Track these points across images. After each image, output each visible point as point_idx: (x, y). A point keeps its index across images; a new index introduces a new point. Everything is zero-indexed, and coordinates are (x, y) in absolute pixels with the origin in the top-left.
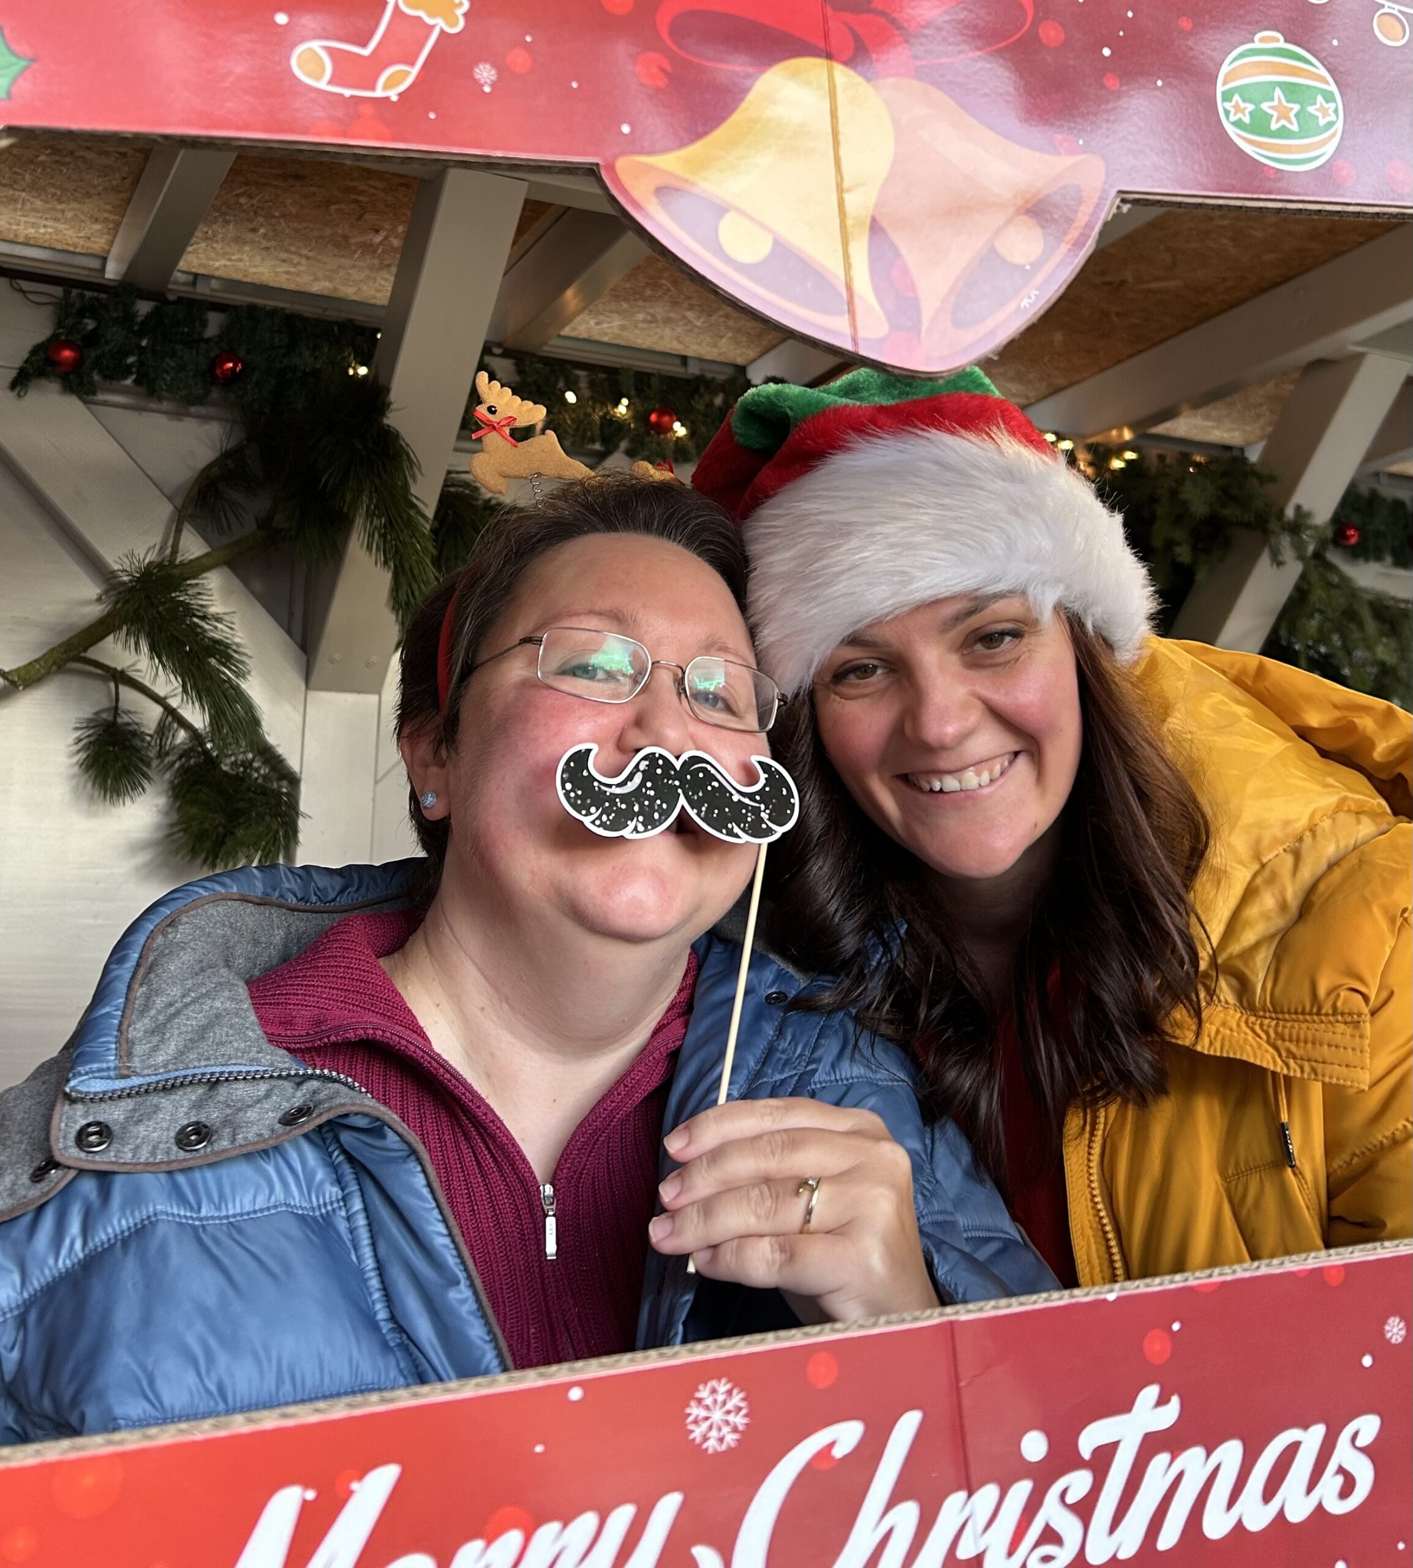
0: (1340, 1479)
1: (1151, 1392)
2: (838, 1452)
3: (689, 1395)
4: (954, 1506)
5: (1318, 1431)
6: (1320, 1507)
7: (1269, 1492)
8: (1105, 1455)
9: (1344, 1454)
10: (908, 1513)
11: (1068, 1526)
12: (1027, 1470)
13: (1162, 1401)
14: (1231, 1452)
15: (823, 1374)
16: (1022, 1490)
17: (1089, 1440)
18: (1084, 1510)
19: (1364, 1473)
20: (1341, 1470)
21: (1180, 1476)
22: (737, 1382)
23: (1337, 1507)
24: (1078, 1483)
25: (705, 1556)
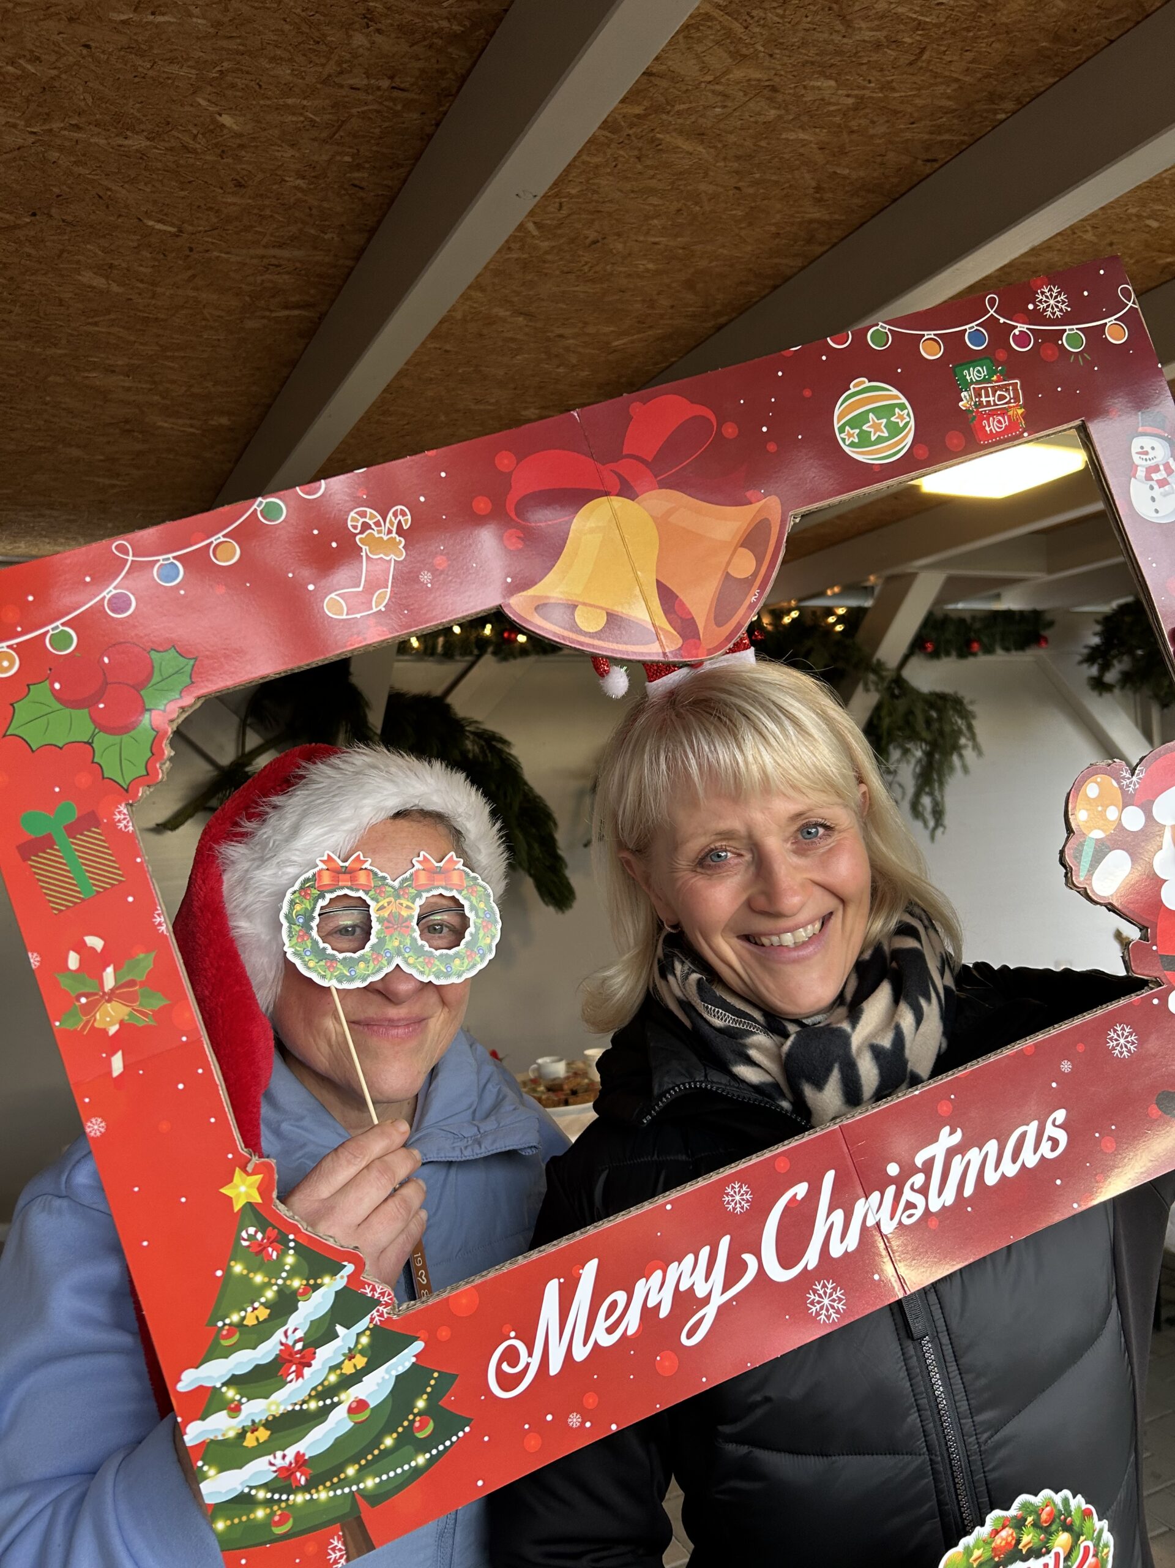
0: (1050, 1143)
1: (946, 1130)
2: (799, 1197)
3: (722, 1193)
4: (860, 1207)
5: (1034, 1124)
6: (1042, 1158)
7: (1015, 1158)
8: (929, 1165)
9: (1050, 1130)
10: (838, 1215)
11: (918, 1199)
12: (891, 1180)
13: (952, 1132)
14: (992, 1146)
15: (783, 1166)
16: (891, 1190)
17: (920, 1159)
18: (924, 1191)
19: (1062, 1137)
20: (1050, 1138)
21: (968, 1163)
22: (742, 1182)
23: (1051, 1155)
24: (918, 1180)
25: (749, 1258)
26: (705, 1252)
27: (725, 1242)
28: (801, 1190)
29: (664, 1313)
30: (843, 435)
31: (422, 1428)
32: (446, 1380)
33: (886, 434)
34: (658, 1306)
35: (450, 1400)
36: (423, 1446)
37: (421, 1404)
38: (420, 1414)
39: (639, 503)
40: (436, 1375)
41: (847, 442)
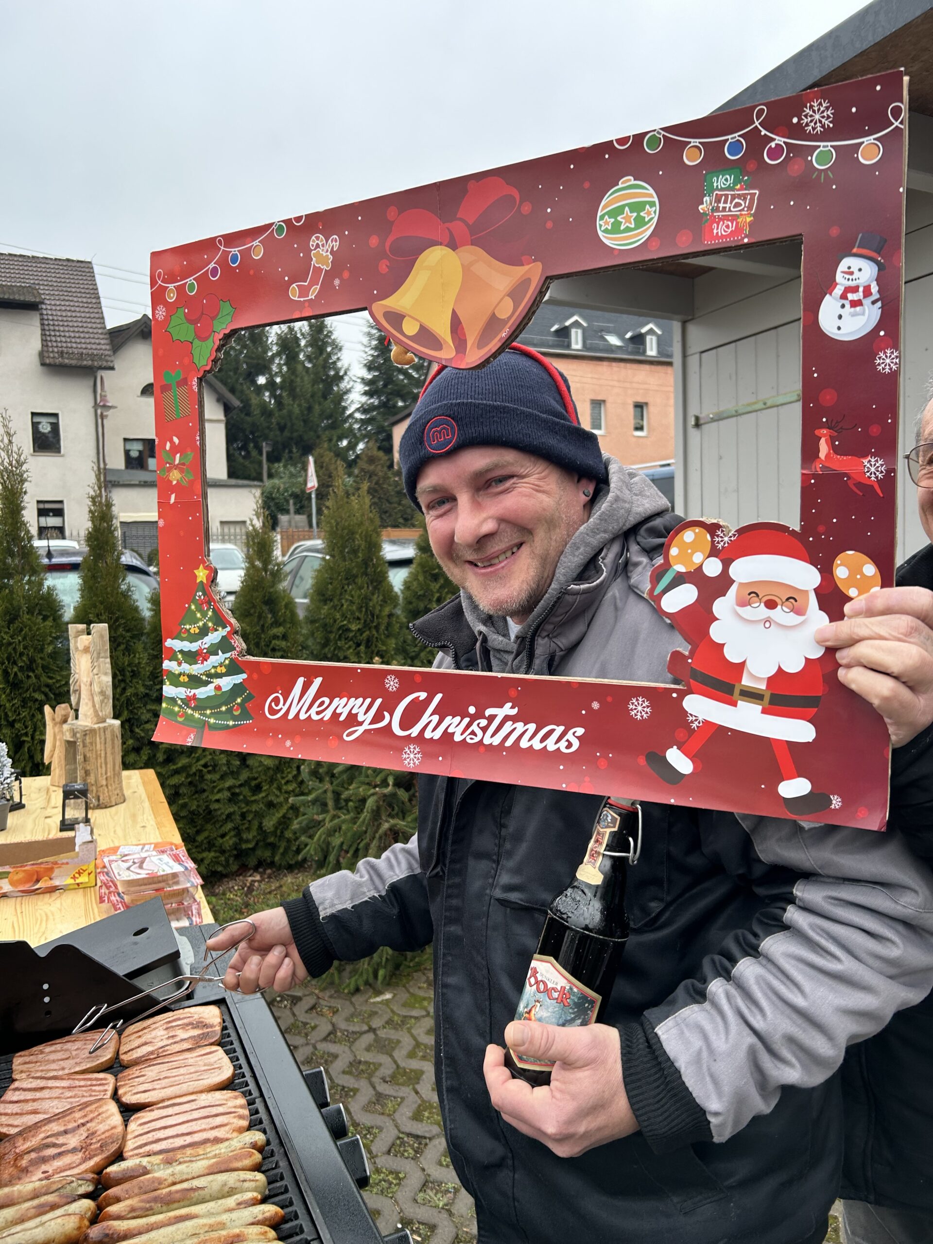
1: (509, 705)
2: (421, 699)
3: (385, 677)
5: (562, 728)
6: (559, 749)
7: (542, 741)
8: (492, 718)
9: (569, 736)
11: (480, 733)
12: (469, 715)
13: (512, 708)
14: (532, 727)
15: (418, 679)
16: (467, 720)
17: (489, 712)
18: (484, 730)
19: (576, 744)
20: (567, 740)
21: (515, 729)
22: (396, 677)
24: (484, 722)
25: (386, 714)
26: (368, 701)
27: (379, 701)
28: (423, 695)
29: (342, 718)
30: (601, 222)
31: (237, 710)
32: (250, 697)
33: (633, 226)
34: (341, 714)
35: (249, 705)
36: (235, 718)
37: (239, 700)
38: (237, 704)
39: (457, 254)
40: (247, 692)
41: (603, 229)
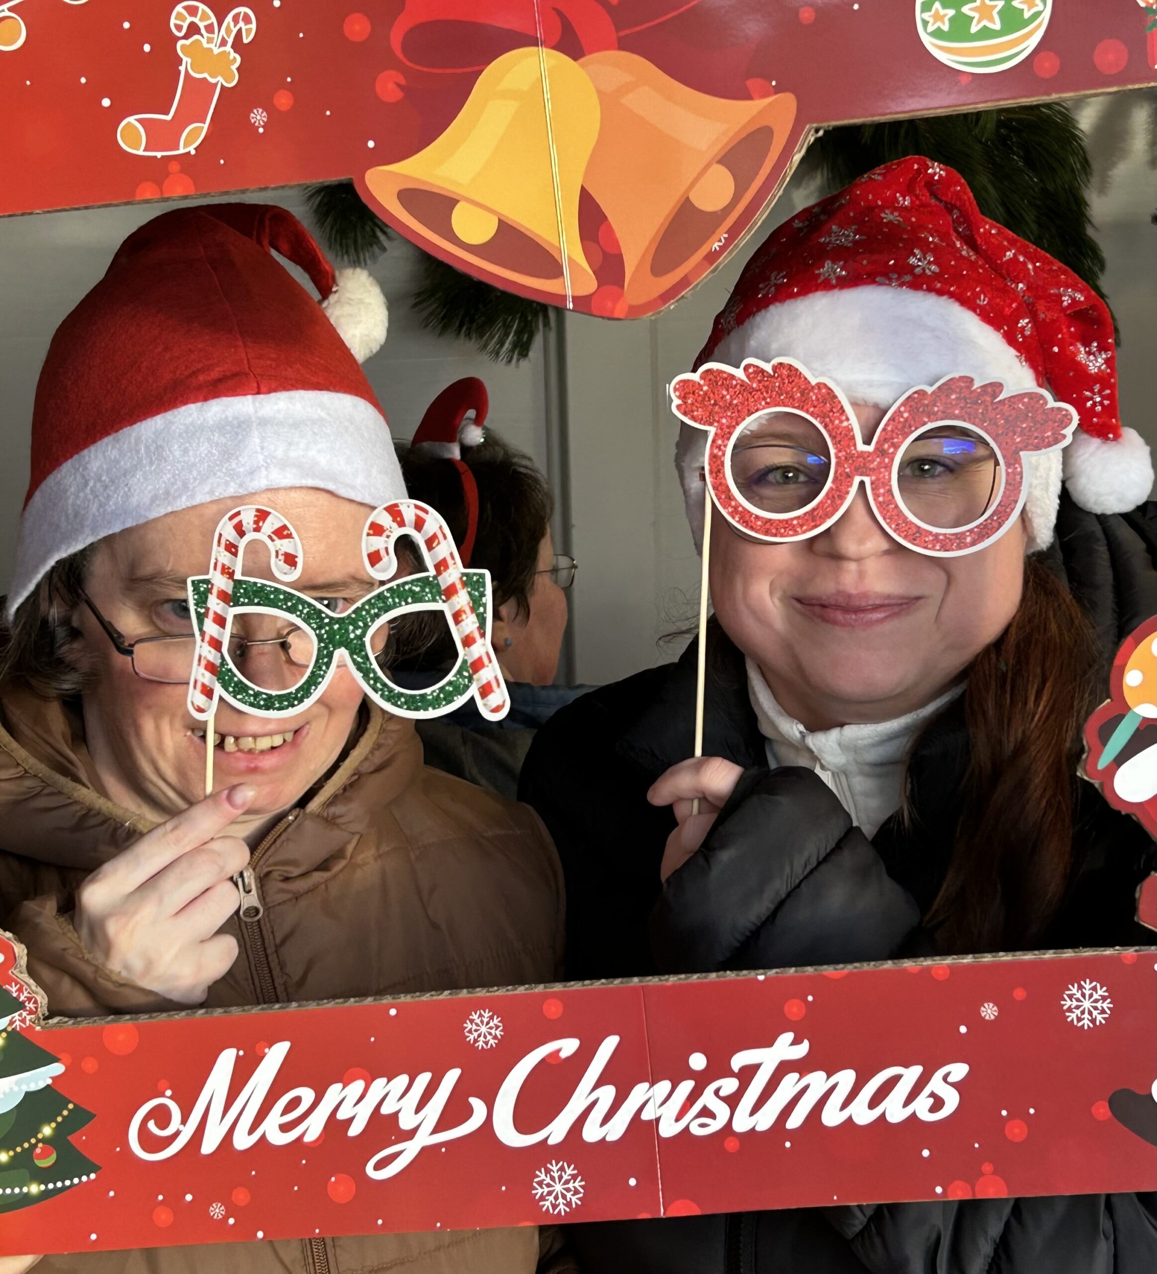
0: (931, 1100)
1: (789, 1036)
2: (563, 1055)
3: (466, 1017)
4: (640, 1092)
5: (915, 1071)
6: (914, 1115)
7: (874, 1103)
9: (936, 1084)
10: (608, 1093)
11: (720, 1108)
12: (691, 1075)
13: (796, 1042)
14: (846, 1078)
15: (553, 1011)
16: (687, 1086)
17: (739, 1061)
18: (733, 1101)
19: (952, 1100)
20: (932, 1095)
21: (806, 1088)
22: (495, 1012)
23: (926, 1116)
24: (729, 1085)
25: (478, 1105)
26: (424, 1079)
27: (452, 1077)
28: (568, 1046)
29: (355, 1130)
30: (926, 16)
31: (44, 1155)
32: (80, 1118)
33: (997, 26)
34: (350, 1120)
35: (80, 1139)
36: (42, 1176)
37: (47, 1131)
38: (44, 1140)
39: (582, 66)
40: (71, 1106)
41: (930, 28)
